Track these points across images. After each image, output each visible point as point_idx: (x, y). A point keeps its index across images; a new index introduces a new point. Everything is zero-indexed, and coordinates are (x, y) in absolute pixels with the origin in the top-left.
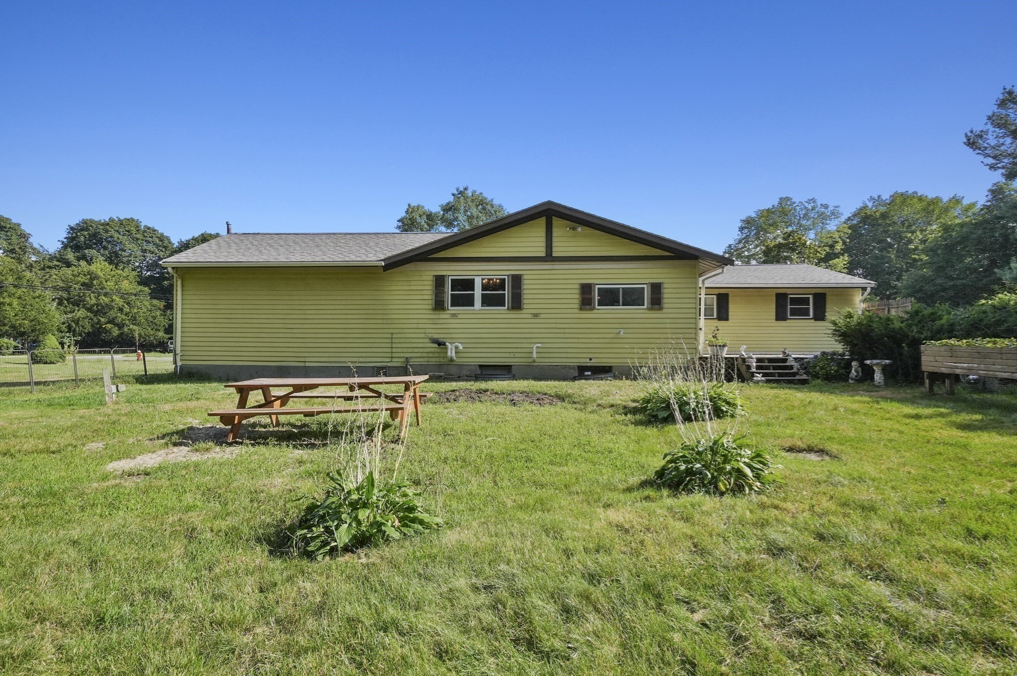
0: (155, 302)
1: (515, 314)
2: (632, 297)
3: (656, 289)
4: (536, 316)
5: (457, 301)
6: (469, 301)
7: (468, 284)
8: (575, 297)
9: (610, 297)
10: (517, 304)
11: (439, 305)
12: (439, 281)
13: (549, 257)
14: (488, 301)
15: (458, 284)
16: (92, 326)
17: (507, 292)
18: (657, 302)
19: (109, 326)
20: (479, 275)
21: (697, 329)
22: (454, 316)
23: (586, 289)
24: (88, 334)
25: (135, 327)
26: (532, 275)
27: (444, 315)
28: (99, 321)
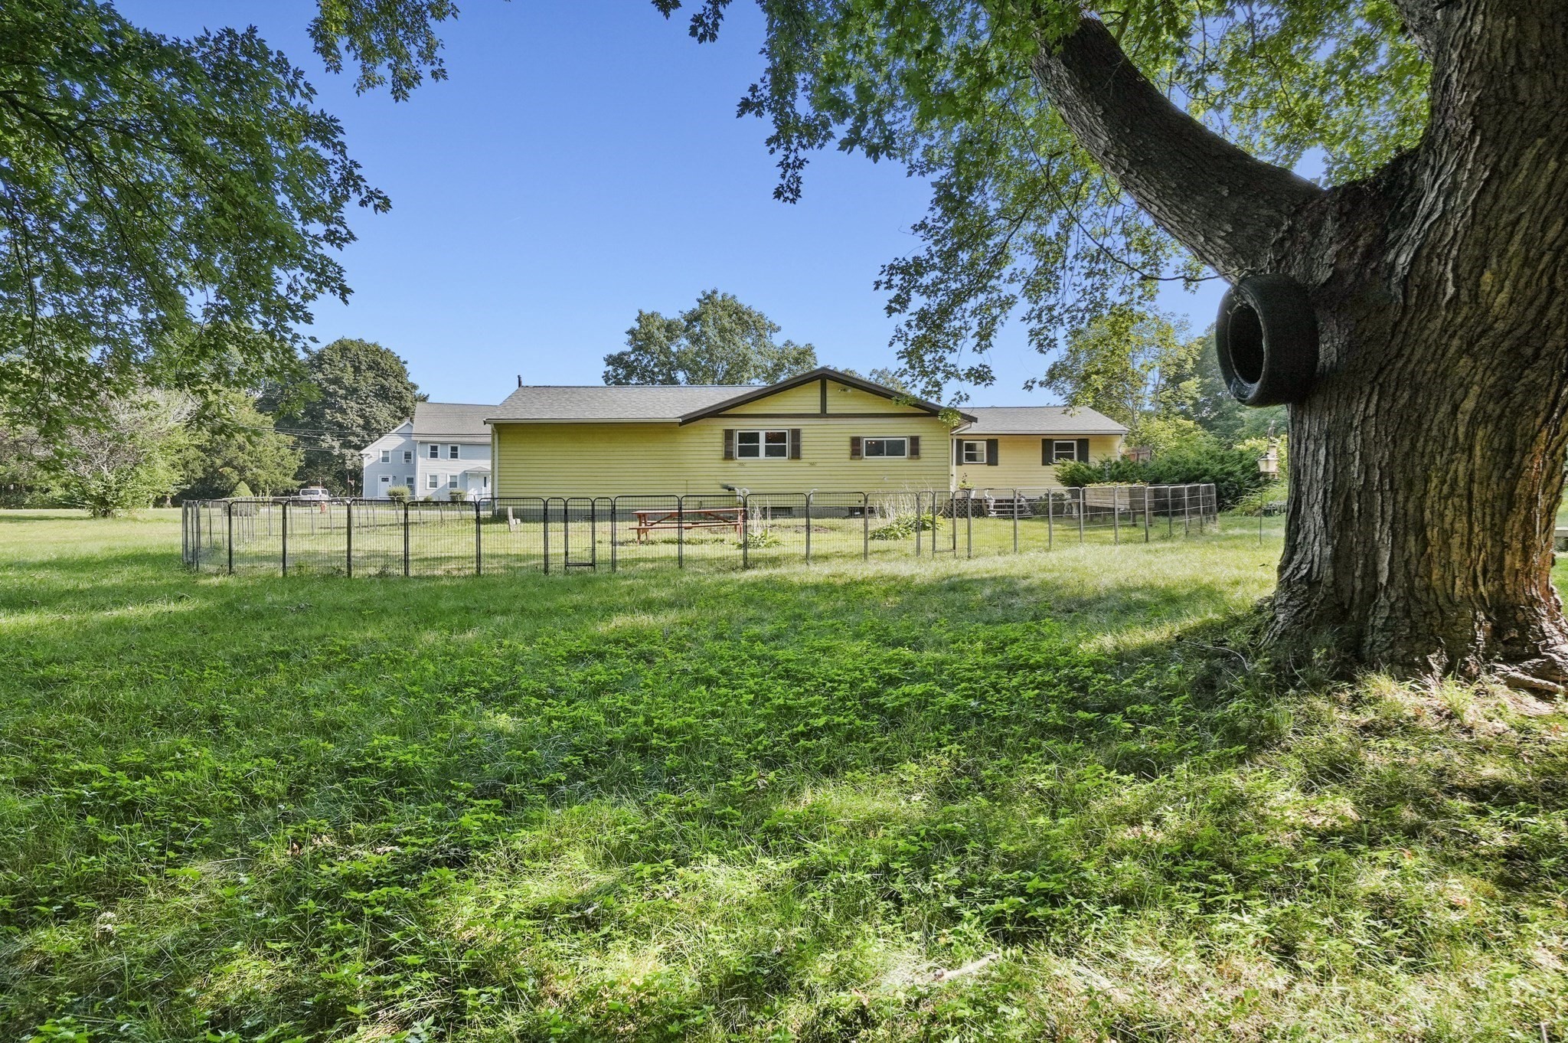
0: (282, 436)
1: (795, 463)
2: (895, 448)
3: (915, 441)
4: (812, 464)
5: (744, 452)
6: (755, 452)
7: (754, 437)
8: (847, 448)
9: (876, 449)
10: (796, 454)
11: (728, 456)
12: (729, 434)
13: (824, 414)
14: (770, 452)
15: (744, 437)
16: (204, 470)
17: (788, 445)
18: (915, 452)
19: (228, 470)
20: (763, 428)
21: (949, 475)
22: (742, 464)
23: (855, 442)
24: (200, 481)
25: (260, 471)
26: (808, 428)
27: (731, 464)
28: (213, 463)
